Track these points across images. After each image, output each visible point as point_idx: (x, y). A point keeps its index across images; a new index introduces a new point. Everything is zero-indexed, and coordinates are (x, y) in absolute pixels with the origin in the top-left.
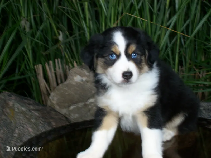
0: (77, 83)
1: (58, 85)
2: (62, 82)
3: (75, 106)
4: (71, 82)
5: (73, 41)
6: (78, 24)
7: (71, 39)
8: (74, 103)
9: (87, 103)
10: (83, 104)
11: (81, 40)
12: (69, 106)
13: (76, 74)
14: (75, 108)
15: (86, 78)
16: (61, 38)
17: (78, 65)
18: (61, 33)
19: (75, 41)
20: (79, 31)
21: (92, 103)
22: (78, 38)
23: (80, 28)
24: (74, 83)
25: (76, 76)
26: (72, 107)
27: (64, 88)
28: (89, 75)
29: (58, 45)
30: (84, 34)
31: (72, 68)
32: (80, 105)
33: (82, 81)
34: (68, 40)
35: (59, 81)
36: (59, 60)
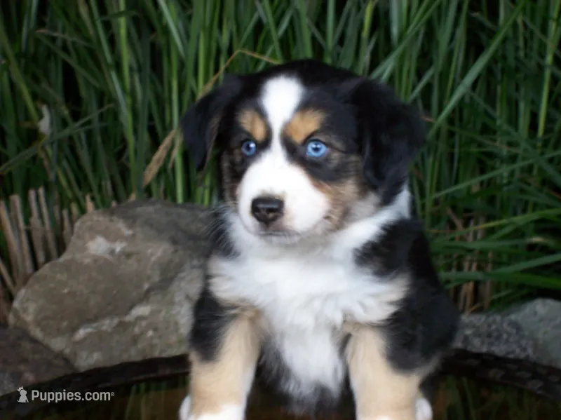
0: (96, 259)
1: (36, 266)
2: (48, 258)
3: (89, 330)
4: (78, 256)
5: (83, 136)
6: (97, 85)
7: (75, 128)
8: (89, 321)
9: (128, 318)
10: (116, 321)
11: (105, 131)
12: (74, 330)
13: (94, 232)
14: (90, 335)
15: (124, 244)
16: (45, 125)
17: (97, 207)
18: (45, 110)
19: (89, 134)
20: (101, 105)
21: (140, 318)
22: (96, 125)
23: (104, 97)
24: (87, 261)
25: (92, 238)
26: (82, 333)
27: (59, 276)
28: (133, 236)
29: (36, 149)
30: (116, 115)
31: (79, 218)
32: (107, 324)
33: (112, 252)
34: (67, 132)
35: (41, 257)
36: (41, 191)
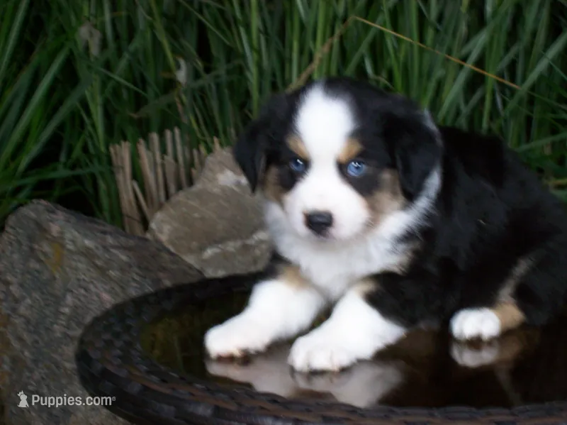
0: (224, 189)
1: (168, 197)
2: (179, 188)
3: (217, 250)
4: (209, 186)
5: (214, 87)
6: (228, 43)
7: (207, 80)
8: (215, 241)
9: (250, 242)
10: (239, 243)
11: (231, 85)
12: (202, 249)
13: (223, 165)
14: (216, 254)
16: (182, 75)
17: (221, 145)
18: (182, 62)
19: (218, 85)
20: (228, 61)
21: (262, 242)
22: (224, 78)
23: (232, 53)
24: (216, 190)
25: (222, 171)
26: (209, 252)
27: (191, 203)
29: (173, 96)
30: (241, 70)
31: (207, 156)
32: (231, 246)
33: (238, 183)
34: (200, 82)
35: (172, 188)
36: (177, 131)
